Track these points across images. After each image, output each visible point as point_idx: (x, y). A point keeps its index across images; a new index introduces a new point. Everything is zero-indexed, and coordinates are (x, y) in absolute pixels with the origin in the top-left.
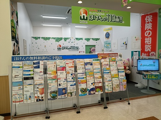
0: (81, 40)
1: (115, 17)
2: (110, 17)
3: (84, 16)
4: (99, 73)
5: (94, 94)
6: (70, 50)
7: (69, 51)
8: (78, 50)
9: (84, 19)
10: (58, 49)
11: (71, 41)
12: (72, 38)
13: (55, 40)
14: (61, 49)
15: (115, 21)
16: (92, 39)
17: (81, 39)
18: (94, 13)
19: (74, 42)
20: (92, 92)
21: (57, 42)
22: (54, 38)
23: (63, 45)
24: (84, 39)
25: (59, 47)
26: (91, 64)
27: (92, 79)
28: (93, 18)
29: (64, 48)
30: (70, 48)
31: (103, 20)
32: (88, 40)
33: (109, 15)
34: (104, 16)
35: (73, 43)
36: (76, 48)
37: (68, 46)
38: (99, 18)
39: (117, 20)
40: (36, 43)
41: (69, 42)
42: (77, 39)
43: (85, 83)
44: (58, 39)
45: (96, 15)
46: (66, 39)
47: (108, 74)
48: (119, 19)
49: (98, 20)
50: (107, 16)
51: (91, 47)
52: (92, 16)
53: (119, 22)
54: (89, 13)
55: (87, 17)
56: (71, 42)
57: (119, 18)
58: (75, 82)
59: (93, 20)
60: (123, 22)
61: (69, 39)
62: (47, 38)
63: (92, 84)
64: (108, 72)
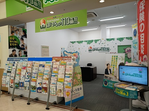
0: (112, 41)
1: (70, 20)
2: (64, 21)
3: (43, 25)
4: (47, 75)
5: (41, 92)
6: (101, 51)
7: (99, 52)
8: (109, 52)
9: (43, 28)
10: (89, 51)
11: (102, 42)
12: (103, 39)
13: (87, 43)
14: (91, 51)
15: (69, 24)
16: (126, 38)
17: (113, 39)
18: (50, 21)
19: (105, 43)
20: (39, 91)
21: (88, 45)
22: (86, 41)
23: (94, 47)
24: (116, 40)
25: (90, 49)
26: (44, 66)
27: (40, 79)
28: (50, 25)
29: (94, 50)
30: (100, 50)
31: (58, 25)
32: (121, 39)
33: (63, 19)
34: (59, 21)
35: (104, 45)
36: (106, 49)
37: (98, 47)
38: (55, 24)
39: (72, 22)
40: (73, 46)
41: (99, 44)
42: (108, 39)
43: (35, 81)
44: (90, 42)
45: (52, 22)
46: (96, 41)
47: (54, 77)
48: (74, 21)
49: (53, 26)
50: (62, 20)
51: (125, 48)
52: (49, 23)
53: (74, 23)
54: (46, 21)
55: (45, 26)
56: (101, 44)
57: (73, 19)
58: (29, 80)
59: (50, 26)
60: (78, 23)
61: (100, 41)
62: (80, 41)
63: (39, 83)
64: (54, 75)
